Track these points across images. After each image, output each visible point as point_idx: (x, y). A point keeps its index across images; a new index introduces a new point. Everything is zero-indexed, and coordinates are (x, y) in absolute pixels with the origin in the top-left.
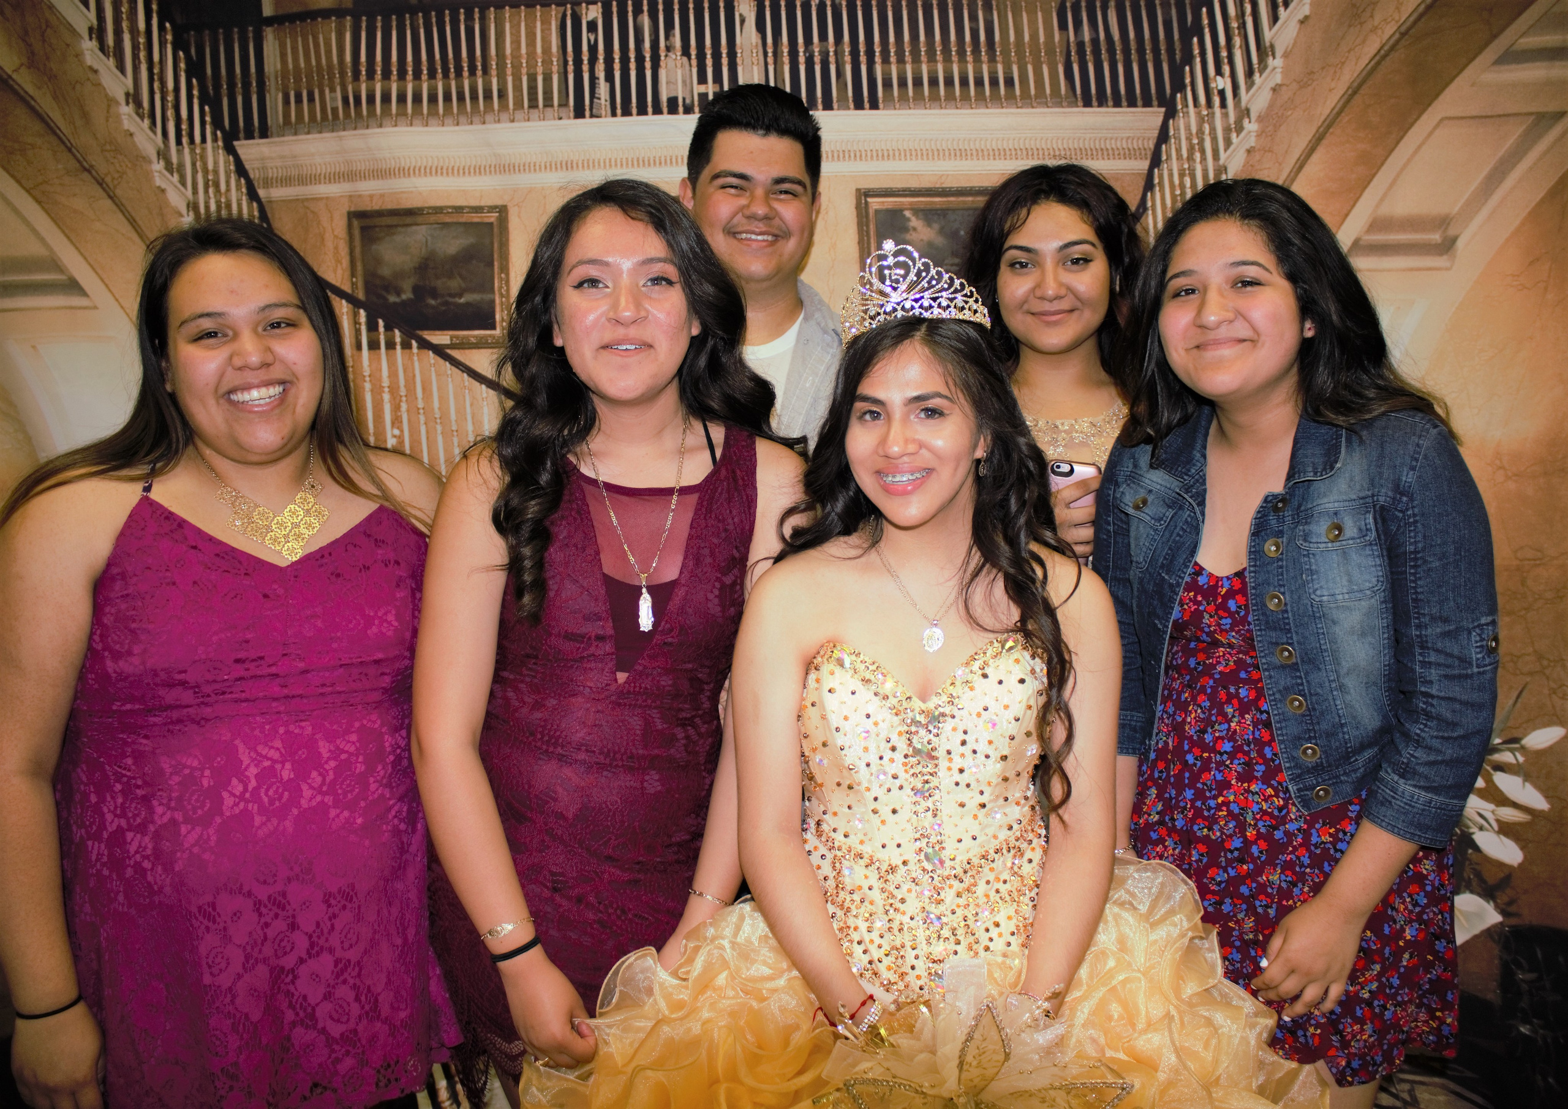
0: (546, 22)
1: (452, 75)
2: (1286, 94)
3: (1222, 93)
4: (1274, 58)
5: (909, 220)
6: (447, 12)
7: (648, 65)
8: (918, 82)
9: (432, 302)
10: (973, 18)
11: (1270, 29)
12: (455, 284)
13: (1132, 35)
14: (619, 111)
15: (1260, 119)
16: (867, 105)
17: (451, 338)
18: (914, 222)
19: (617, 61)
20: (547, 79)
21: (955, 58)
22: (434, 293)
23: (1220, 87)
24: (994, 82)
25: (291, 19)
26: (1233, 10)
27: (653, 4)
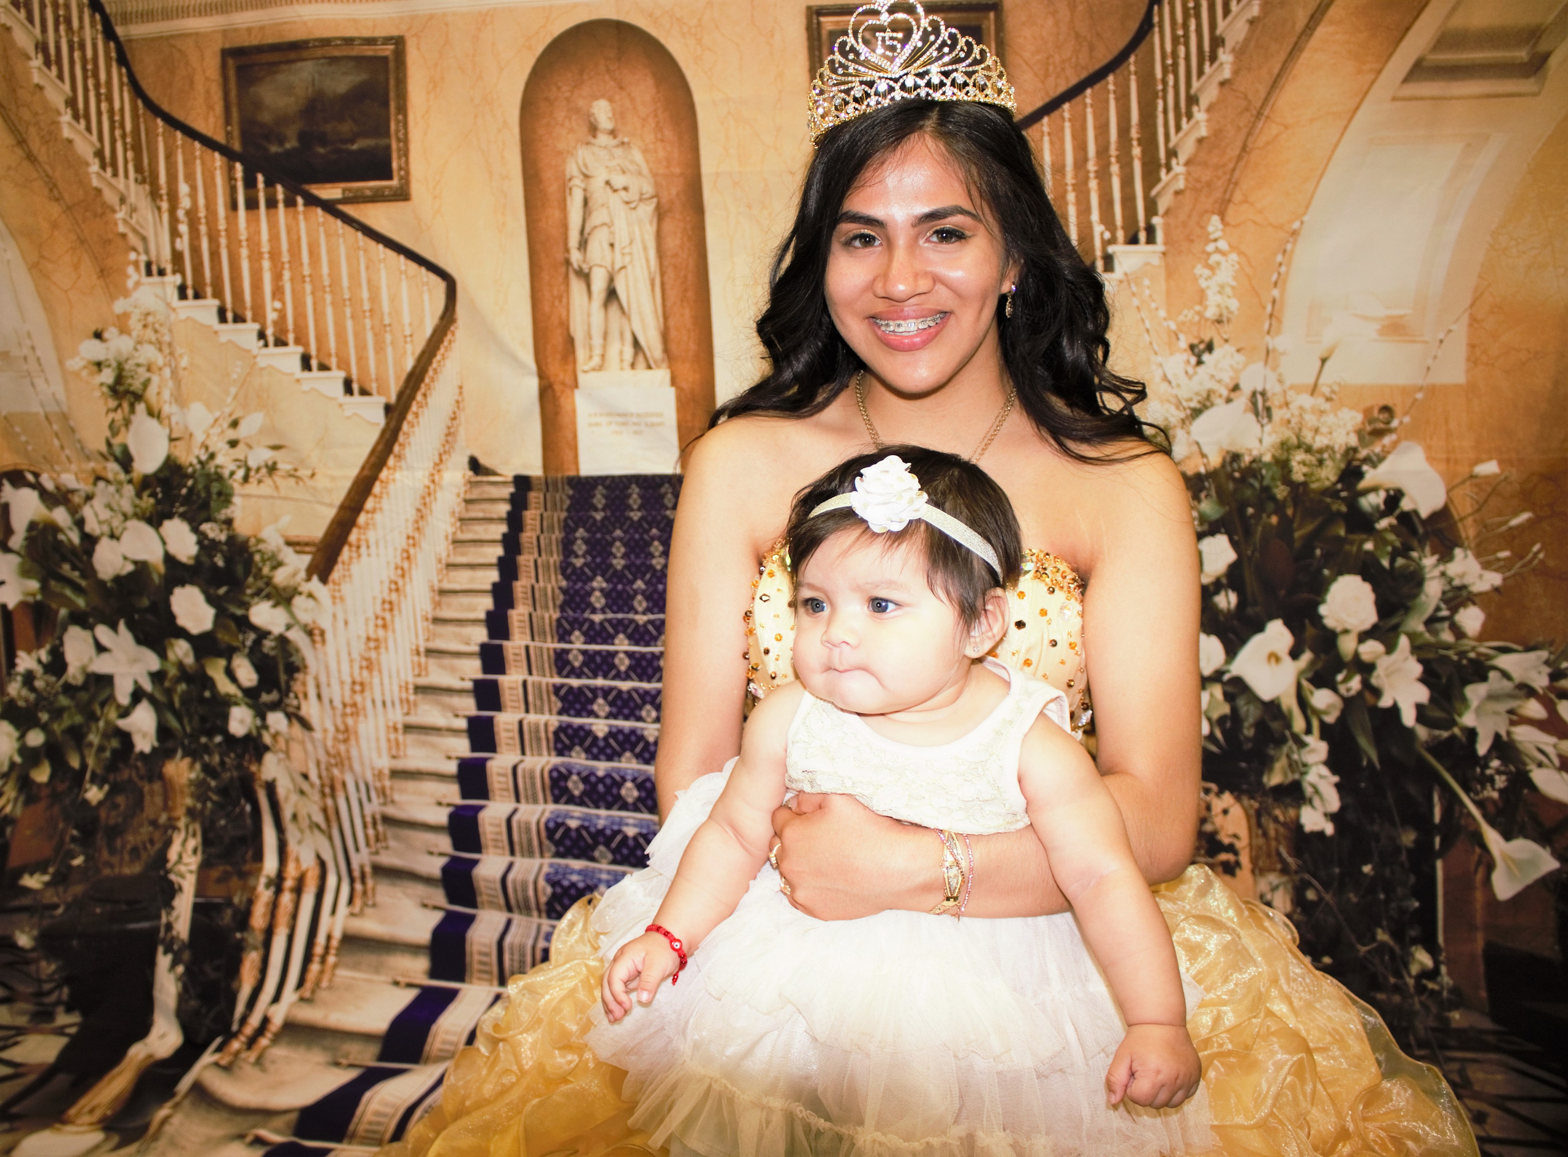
9: (321, 150)
12: (346, 128)
17: (344, 191)
22: (323, 140)
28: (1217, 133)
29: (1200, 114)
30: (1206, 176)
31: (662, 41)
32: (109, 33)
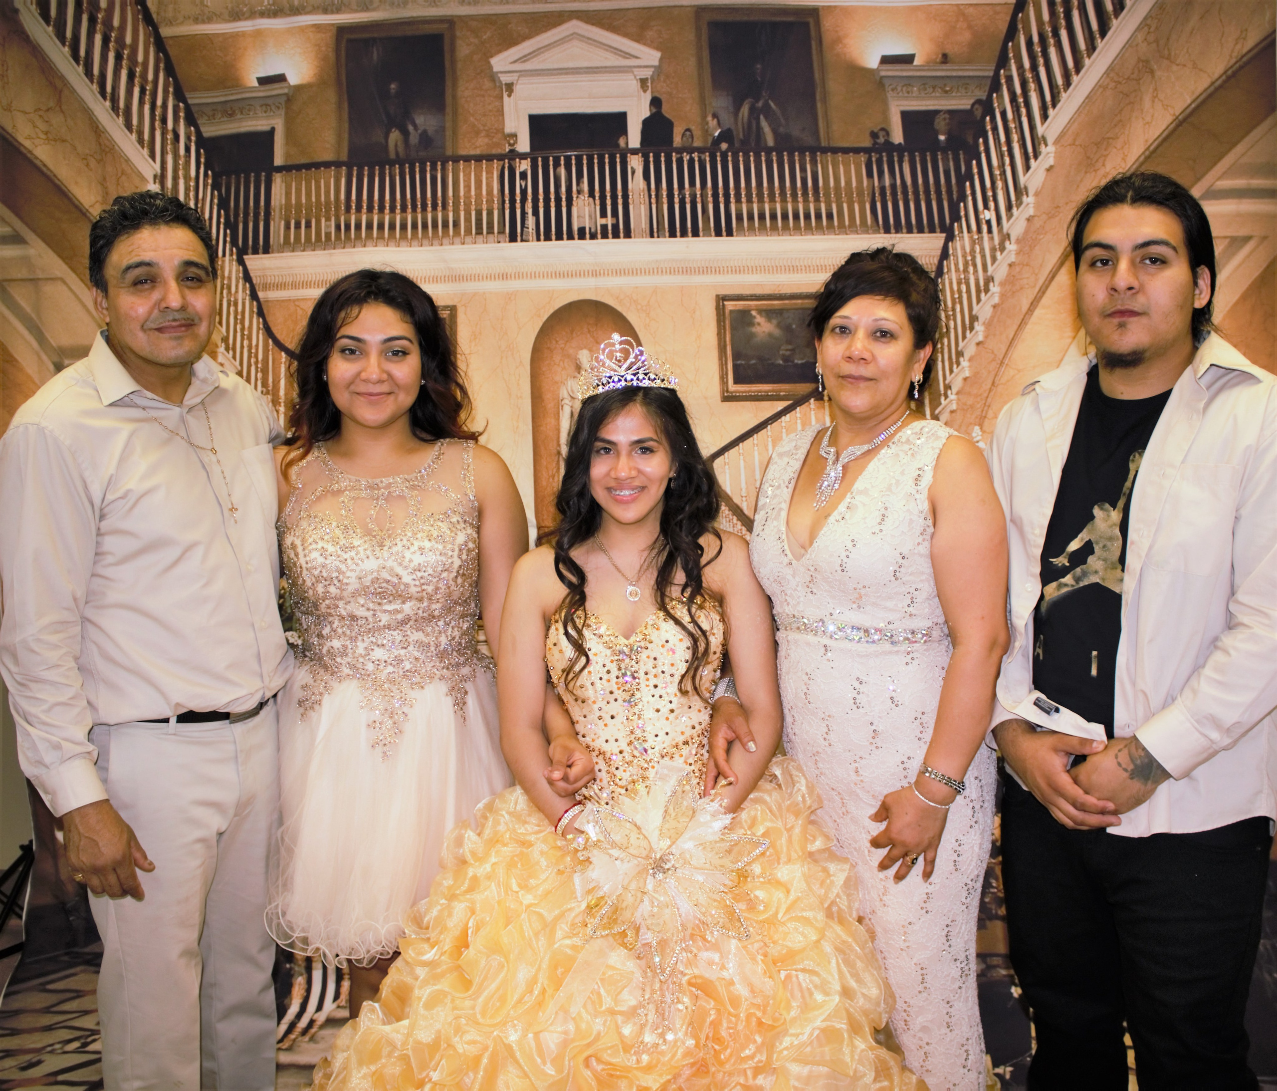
0: (489, 172)
1: (419, 210)
2: (1037, 223)
3: (988, 222)
4: (1028, 196)
5: (755, 317)
6: (417, 164)
7: (564, 203)
8: (762, 217)
10: (803, 170)
11: (1024, 175)
13: (920, 181)
14: (542, 237)
15: (1018, 241)
16: (724, 233)
18: (759, 319)
19: (541, 200)
20: (490, 213)
21: (789, 199)
23: (987, 218)
24: (818, 216)
25: (298, 168)
26: (995, 162)
27: (568, 160)
28: (976, 375)
29: (964, 363)
30: (970, 401)
31: (625, 314)
32: (254, 296)
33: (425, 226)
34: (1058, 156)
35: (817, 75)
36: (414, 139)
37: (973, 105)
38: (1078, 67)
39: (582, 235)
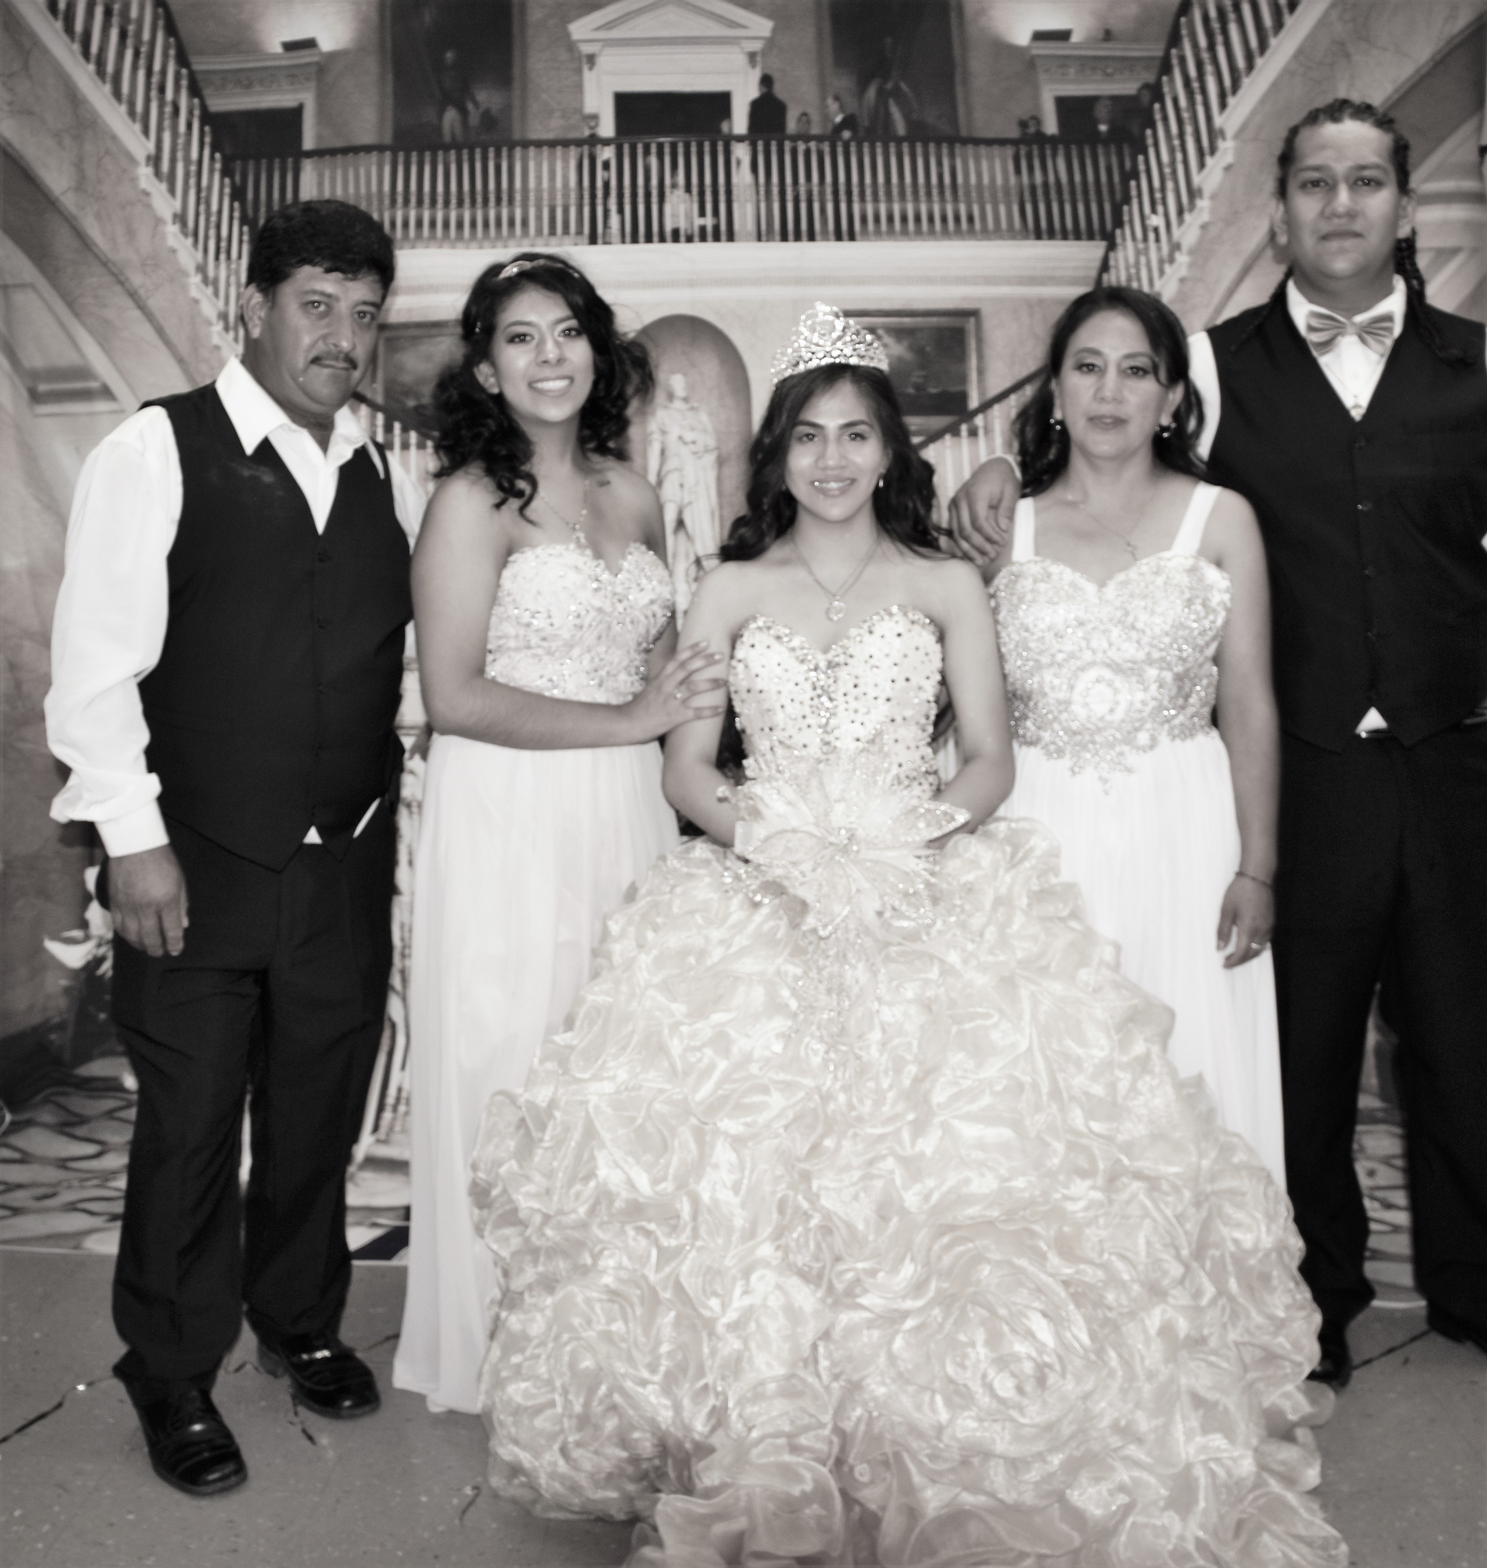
0: (566, 161)
1: (479, 206)
2: (1212, 232)
3: (1156, 230)
4: (1202, 199)
7: (655, 199)
8: (890, 219)
10: (940, 164)
11: (1198, 174)
14: (628, 238)
15: (1189, 252)
16: (845, 237)
18: (888, 340)
19: (627, 196)
20: (565, 211)
23: (1155, 225)
24: (957, 220)
25: (333, 152)
26: (1165, 157)
27: (660, 147)
31: (726, 332)
33: (486, 224)
34: (1238, 153)
35: (957, 52)
36: (474, 119)
37: (1140, 90)
38: (1263, 46)
39: (676, 236)
